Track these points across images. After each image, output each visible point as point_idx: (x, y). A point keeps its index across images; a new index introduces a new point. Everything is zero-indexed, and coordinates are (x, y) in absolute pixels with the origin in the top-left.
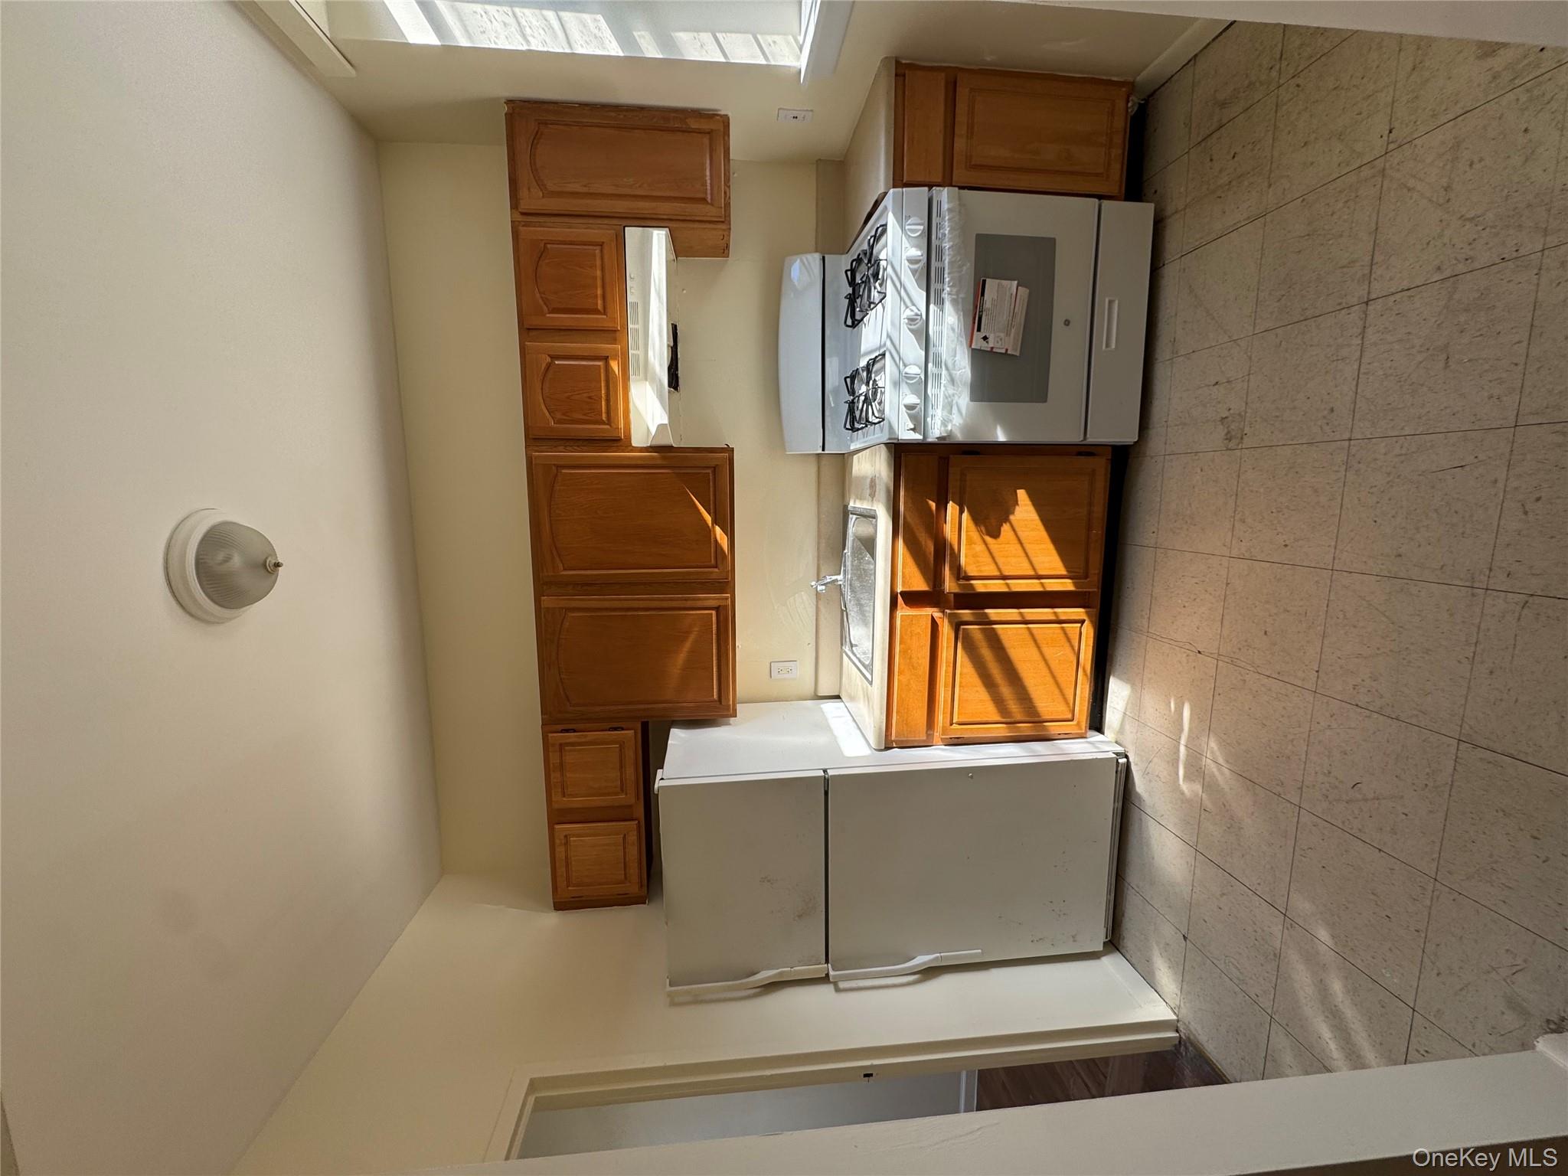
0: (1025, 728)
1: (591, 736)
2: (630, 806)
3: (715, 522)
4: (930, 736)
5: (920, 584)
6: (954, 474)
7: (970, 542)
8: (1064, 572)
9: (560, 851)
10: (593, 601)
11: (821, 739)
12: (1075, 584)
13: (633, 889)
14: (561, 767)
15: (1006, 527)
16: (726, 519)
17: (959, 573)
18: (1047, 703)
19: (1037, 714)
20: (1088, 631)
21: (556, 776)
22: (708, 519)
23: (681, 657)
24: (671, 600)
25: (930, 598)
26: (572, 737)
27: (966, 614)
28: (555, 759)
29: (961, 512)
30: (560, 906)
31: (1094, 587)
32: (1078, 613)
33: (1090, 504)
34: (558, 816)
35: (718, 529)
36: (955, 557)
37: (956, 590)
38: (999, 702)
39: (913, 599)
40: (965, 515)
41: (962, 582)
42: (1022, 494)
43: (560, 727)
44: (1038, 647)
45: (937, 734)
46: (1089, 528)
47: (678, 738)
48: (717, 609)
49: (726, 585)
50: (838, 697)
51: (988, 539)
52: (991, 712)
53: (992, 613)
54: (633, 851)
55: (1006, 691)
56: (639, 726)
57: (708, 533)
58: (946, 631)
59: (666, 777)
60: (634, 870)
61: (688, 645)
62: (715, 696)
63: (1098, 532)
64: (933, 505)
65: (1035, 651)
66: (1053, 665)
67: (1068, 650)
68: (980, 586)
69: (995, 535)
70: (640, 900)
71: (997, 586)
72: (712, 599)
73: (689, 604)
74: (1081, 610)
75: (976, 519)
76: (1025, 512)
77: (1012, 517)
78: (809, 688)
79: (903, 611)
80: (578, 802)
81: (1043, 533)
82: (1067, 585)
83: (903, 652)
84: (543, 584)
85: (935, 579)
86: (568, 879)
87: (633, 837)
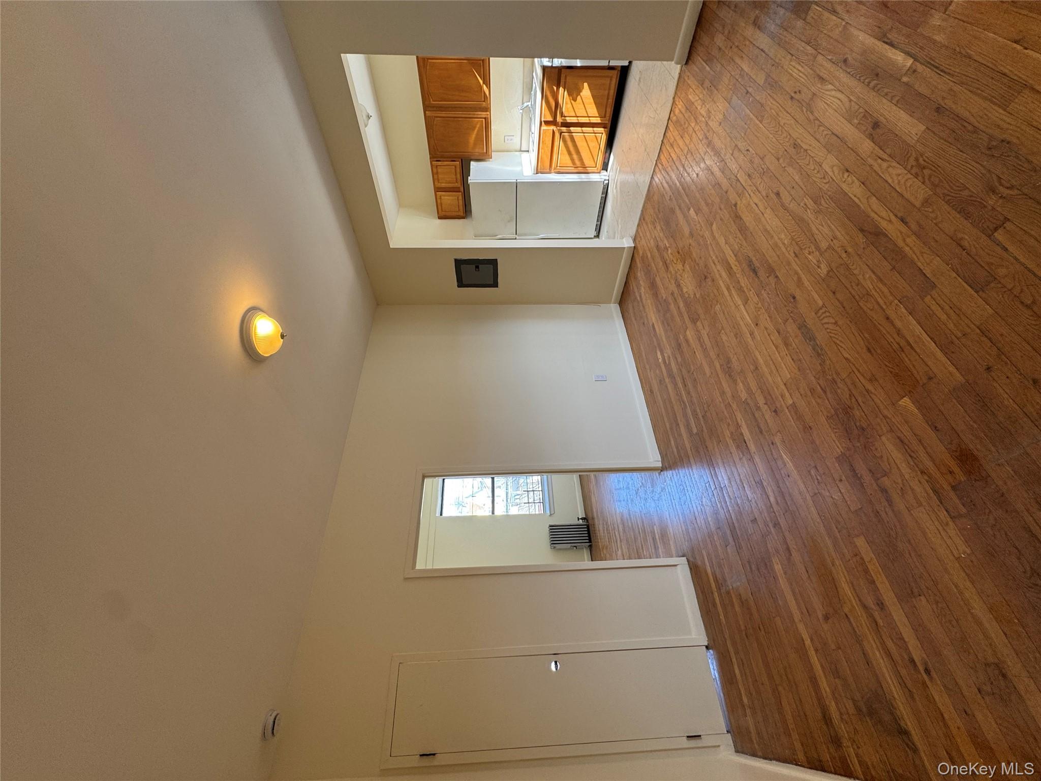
0: (581, 169)
1: (446, 163)
2: (459, 188)
3: (484, 83)
4: (550, 170)
5: (550, 119)
6: (563, 76)
7: (566, 103)
8: (598, 115)
9: (439, 201)
10: (443, 114)
11: (518, 169)
12: (601, 120)
13: (461, 214)
14: (437, 173)
15: (579, 97)
16: (487, 82)
17: (562, 115)
18: (588, 161)
19: (584, 165)
20: (604, 137)
21: (436, 176)
22: (481, 82)
23: (474, 136)
24: (470, 114)
25: (554, 123)
26: (439, 163)
27: (564, 129)
28: (435, 170)
29: (564, 91)
30: (440, 218)
31: (608, 121)
32: (601, 130)
33: (609, 89)
34: (437, 190)
35: (484, 86)
36: (561, 109)
37: (561, 121)
38: (572, 160)
39: (547, 123)
40: (566, 92)
41: (563, 118)
42: (586, 85)
43: (435, 159)
44: (587, 142)
45: (552, 171)
46: (608, 99)
47: (473, 164)
48: (485, 118)
49: (487, 109)
50: (528, 151)
51: (572, 101)
52: (569, 163)
53: (572, 129)
54: (461, 202)
55: (575, 156)
56: (460, 160)
57: (481, 87)
58: (557, 135)
59: (471, 179)
60: (461, 208)
61: (476, 130)
62: (485, 151)
63: (611, 101)
64: (555, 88)
65: (586, 143)
66: (591, 148)
67: (597, 143)
68: (569, 120)
69: (575, 100)
70: (463, 218)
71: (574, 120)
72: (483, 114)
73: (475, 116)
74: (602, 129)
75: (569, 94)
76: (586, 92)
77: (581, 94)
78: (518, 148)
79: (544, 127)
80: (443, 185)
81: (592, 100)
82: (598, 120)
83: (543, 142)
84: (426, 107)
85: (555, 117)
86: (442, 210)
87: (460, 198)
